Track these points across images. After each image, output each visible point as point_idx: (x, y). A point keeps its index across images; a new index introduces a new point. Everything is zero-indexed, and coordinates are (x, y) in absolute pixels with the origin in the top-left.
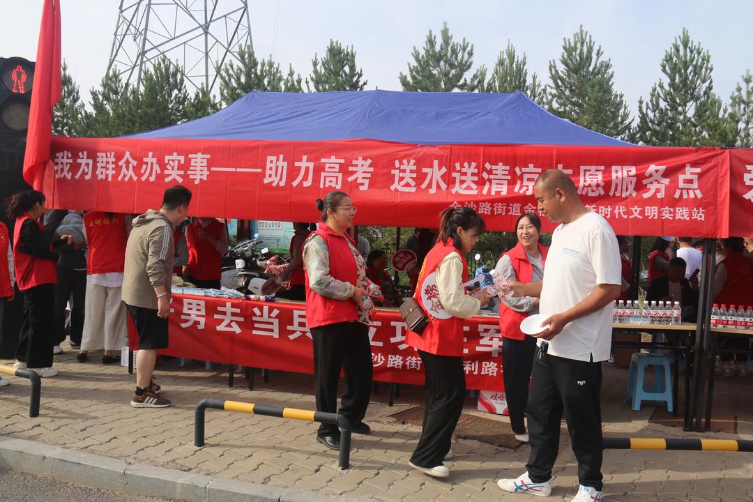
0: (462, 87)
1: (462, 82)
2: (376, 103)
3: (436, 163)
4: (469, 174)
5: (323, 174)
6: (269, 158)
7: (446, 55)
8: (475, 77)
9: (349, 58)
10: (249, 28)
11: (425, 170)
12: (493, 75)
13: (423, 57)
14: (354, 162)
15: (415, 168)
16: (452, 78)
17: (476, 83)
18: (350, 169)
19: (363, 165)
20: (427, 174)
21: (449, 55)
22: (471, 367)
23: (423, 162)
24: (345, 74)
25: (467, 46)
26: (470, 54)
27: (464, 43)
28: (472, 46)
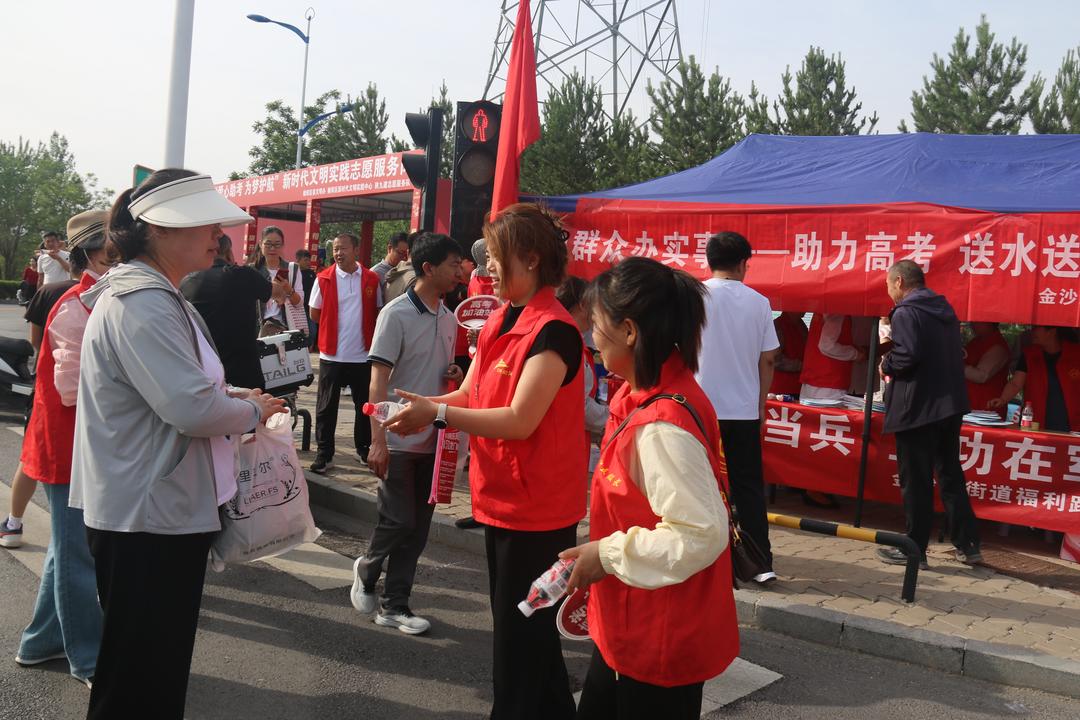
0: (1005, 111)
1: (1007, 102)
2: (923, 152)
3: (1020, 236)
4: (1067, 250)
5: (869, 255)
6: (798, 237)
7: (984, 63)
8: (1027, 94)
9: (836, 73)
10: (677, 27)
11: (1005, 246)
12: (1054, 87)
13: (948, 69)
14: (910, 238)
15: (991, 244)
16: (992, 98)
17: (1028, 102)
18: (905, 247)
19: (921, 242)
20: (1008, 250)
21: (988, 63)
22: (1055, 501)
23: (1002, 235)
24: (831, 94)
25: (1019, 49)
26: (1022, 60)
27: (1014, 44)
28: (1025, 48)
